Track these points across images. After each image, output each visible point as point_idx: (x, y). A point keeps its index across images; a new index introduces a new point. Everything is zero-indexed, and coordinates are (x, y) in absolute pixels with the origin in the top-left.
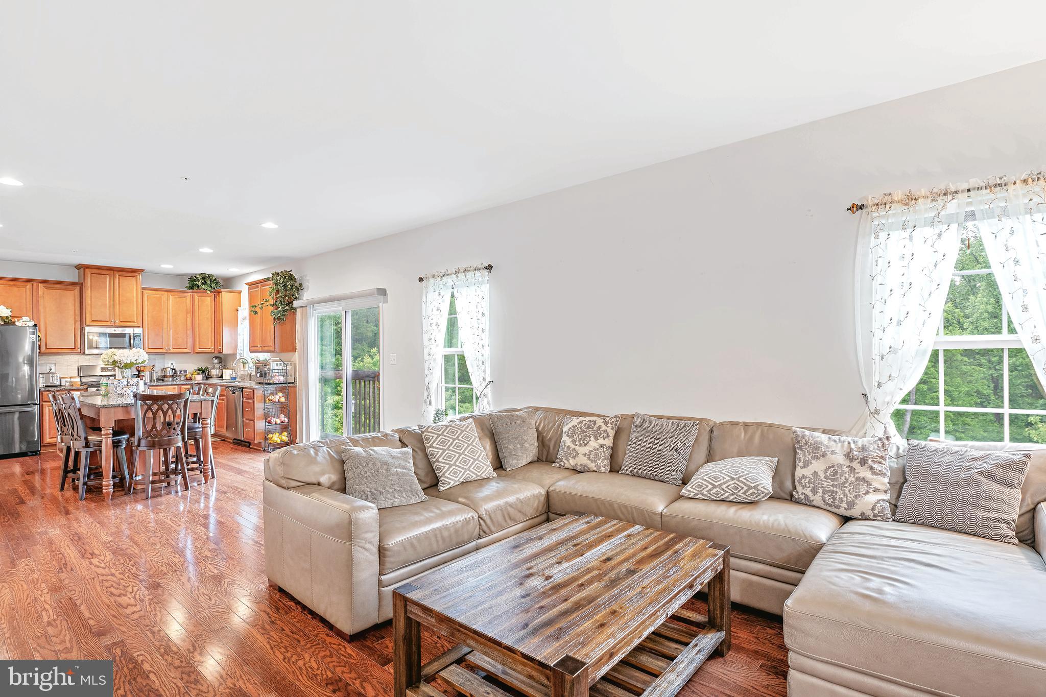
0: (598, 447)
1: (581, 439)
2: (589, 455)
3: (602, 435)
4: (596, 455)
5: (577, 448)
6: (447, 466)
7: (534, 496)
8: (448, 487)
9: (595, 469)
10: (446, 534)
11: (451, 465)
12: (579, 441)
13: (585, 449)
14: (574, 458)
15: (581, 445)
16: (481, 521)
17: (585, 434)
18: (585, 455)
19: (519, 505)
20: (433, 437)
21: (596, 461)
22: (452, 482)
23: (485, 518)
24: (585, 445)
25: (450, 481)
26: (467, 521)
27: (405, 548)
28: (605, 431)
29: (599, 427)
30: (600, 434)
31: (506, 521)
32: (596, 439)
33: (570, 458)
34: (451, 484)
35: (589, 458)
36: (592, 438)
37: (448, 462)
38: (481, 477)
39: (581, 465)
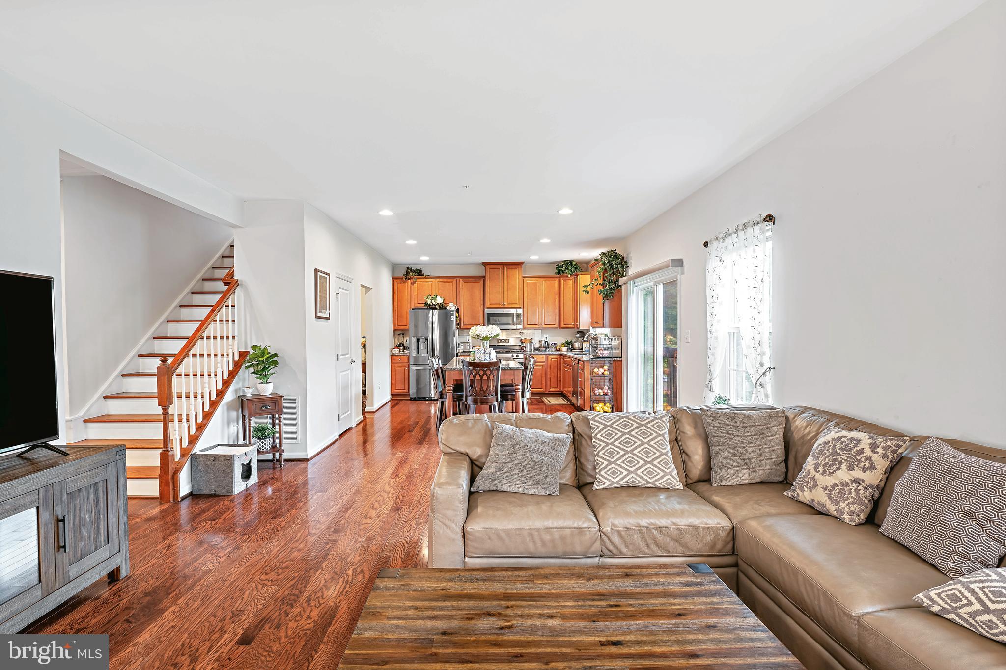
0: (848, 481)
1: (827, 463)
2: (830, 491)
3: (861, 465)
4: (841, 493)
5: (818, 476)
6: (606, 463)
7: (707, 527)
8: (603, 487)
9: (835, 514)
10: (547, 538)
11: (610, 463)
12: (824, 466)
13: (829, 481)
14: (811, 489)
15: (824, 473)
16: (604, 537)
17: (835, 457)
18: (825, 488)
19: (675, 533)
20: (598, 427)
21: (837, 503)
22: (608, 483)
23: (610, 535)
24: (830, 474)
25: (605, 481)
26: (581, 532)
27: (490, 537)
28: (869, 459)
29: (861, 451)
30: (859, 461)
31: (648, 546)
32: (851, 468)
33: (806, 489)
34: (606, 485)
35: (829, 496)
36: (844, 467)
37: (608, 458)
38: (655, 485)
39: (818, 503)
